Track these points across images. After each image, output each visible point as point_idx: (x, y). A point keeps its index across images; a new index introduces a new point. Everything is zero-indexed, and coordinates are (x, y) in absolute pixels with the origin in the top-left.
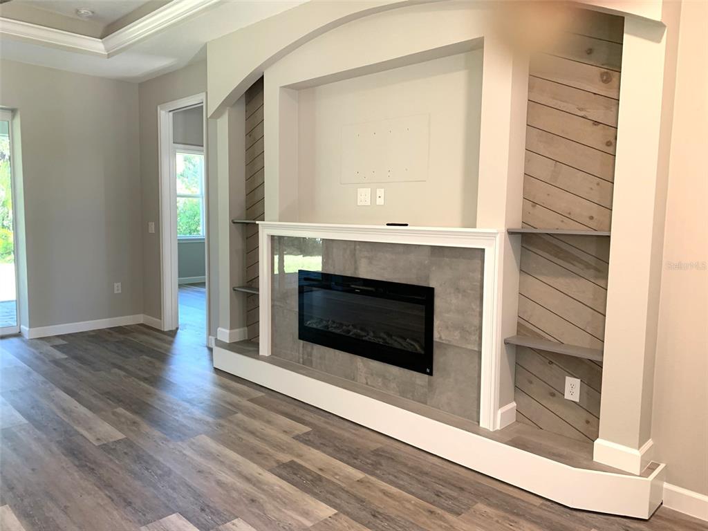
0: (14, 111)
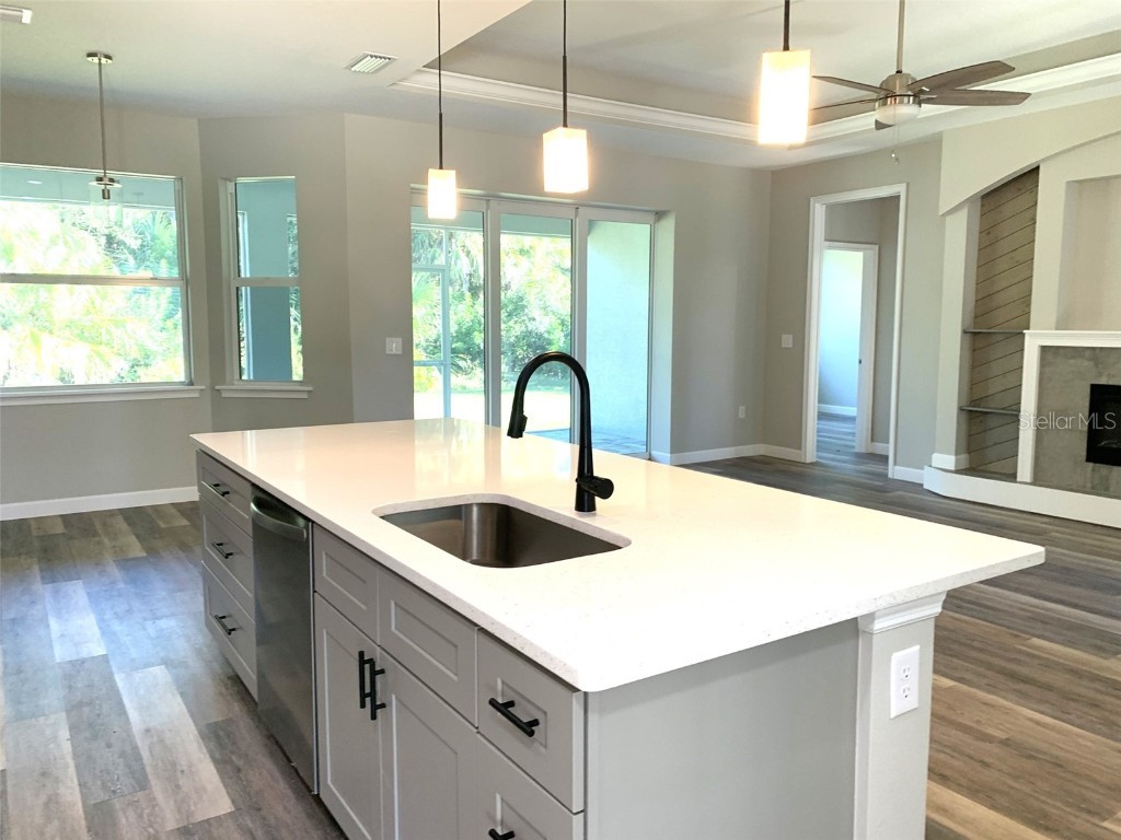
0: (660, 215)
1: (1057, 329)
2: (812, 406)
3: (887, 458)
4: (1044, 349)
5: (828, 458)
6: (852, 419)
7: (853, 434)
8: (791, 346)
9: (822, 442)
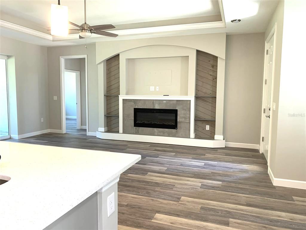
1: (126, 95)
2: (64, 117)
3: (86, 130)
4: (123, 100)
5: (70, 132)
6: (75, 120)
7: (76, 124)
8: (56, 99)
9: (67, 127)
